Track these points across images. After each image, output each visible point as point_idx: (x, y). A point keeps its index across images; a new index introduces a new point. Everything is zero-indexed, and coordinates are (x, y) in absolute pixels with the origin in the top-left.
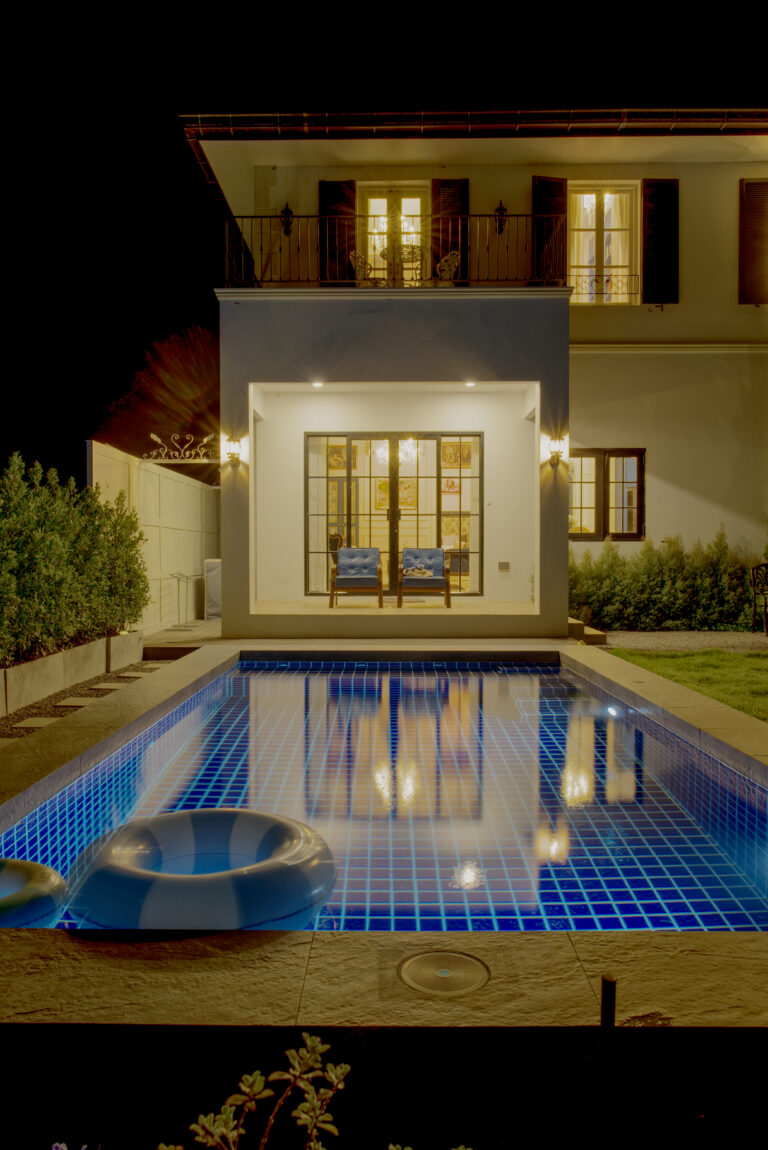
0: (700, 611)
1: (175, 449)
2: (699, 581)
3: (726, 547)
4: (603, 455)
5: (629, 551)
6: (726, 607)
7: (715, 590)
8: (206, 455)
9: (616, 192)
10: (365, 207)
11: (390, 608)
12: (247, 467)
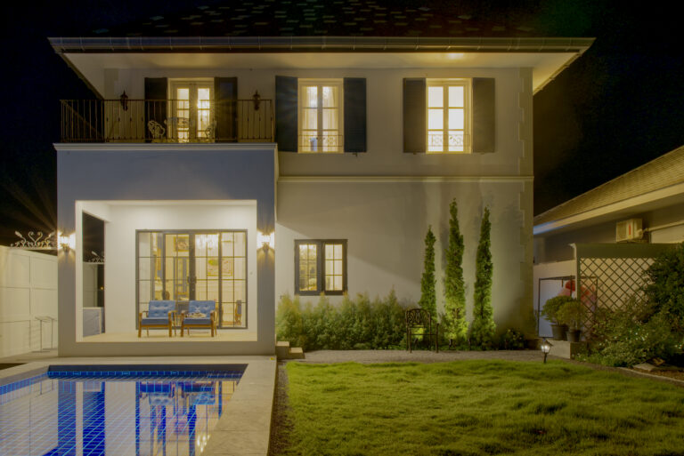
0: (377, 338)
1: (31, 241)
2: (377, 320)
3: (395, 299)
4: (321, 243)
5: (335, 301)
6: (393, 335)
7: (387, 325)
8: (50, 245)
9: (332, 86)
10: (175, 93)
11: (177, 337)
12: (74, 252)
